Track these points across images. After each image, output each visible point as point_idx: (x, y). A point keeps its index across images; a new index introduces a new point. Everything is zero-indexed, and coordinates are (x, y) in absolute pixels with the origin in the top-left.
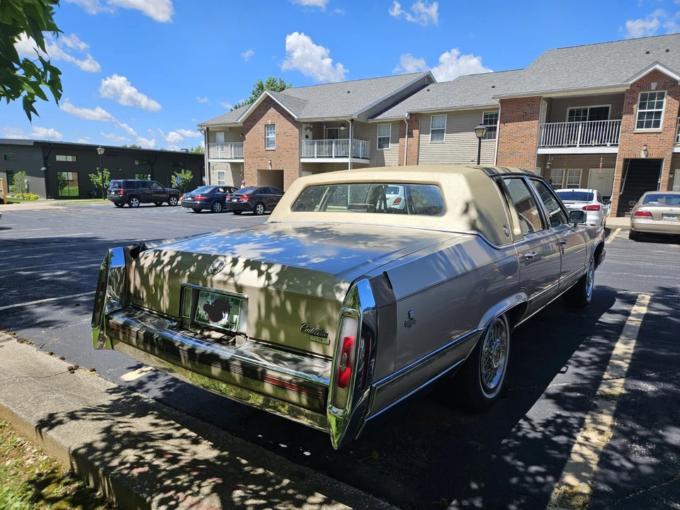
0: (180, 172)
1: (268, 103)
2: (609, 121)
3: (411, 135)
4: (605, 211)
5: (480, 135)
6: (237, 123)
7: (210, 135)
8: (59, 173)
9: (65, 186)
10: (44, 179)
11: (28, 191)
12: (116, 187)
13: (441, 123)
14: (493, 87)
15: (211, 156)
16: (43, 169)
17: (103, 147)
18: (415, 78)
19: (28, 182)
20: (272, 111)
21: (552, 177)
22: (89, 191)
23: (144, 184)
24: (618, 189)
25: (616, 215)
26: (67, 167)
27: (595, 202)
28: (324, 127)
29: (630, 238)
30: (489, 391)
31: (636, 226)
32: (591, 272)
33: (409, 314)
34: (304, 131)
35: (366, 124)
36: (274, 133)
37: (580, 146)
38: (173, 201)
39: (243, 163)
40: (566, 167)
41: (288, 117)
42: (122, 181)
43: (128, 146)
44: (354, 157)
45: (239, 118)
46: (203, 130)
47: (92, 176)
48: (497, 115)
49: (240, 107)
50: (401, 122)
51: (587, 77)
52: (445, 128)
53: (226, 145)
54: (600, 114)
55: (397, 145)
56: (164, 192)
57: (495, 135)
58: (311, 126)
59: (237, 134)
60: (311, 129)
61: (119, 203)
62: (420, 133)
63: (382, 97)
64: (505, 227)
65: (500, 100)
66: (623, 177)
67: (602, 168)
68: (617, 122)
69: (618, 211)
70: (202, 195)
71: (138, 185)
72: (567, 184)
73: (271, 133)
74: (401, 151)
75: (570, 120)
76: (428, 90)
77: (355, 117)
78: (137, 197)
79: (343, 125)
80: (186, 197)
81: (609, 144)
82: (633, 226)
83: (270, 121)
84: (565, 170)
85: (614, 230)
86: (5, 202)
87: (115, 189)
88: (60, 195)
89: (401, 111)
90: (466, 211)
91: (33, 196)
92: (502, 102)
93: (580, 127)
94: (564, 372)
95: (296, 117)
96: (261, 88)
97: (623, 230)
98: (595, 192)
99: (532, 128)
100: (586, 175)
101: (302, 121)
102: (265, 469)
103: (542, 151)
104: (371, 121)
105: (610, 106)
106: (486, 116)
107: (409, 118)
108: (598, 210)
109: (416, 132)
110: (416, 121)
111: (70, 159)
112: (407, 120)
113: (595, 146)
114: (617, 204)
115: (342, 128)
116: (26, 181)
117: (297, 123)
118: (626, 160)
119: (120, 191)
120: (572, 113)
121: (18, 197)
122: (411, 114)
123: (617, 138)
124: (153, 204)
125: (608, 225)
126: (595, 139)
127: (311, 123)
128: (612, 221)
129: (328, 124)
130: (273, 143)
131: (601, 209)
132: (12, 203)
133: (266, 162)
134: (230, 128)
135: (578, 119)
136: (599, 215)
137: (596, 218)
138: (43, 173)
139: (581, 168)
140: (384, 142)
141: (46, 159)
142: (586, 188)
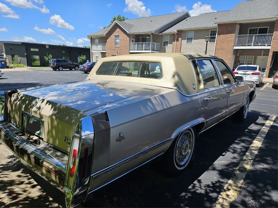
0: (81, 56)
1: (116, 26)
2: (267, 34)
3: (178, 40)
4: (262, 75)
5: (207, 40)
6: (103, 35)
7: (92, 40)
8: (32, 56)
9: (35, 61)
10: (26, 58)
11: (20, 63)
12: (53, 62)
13: (191, 35)
14: (216, 19)
15: (93, 49)
16: (26, 54)
17: (48, 45)
18: (181, 15)
19: (20, 59)
20: (118, 30)
21: (240, 59)
22: (44, 64)
23: (65, 61)
24: (269, 65)
25: (268, 77)
26: (35, 53)
27: (257, 71)
28: (140, 37)
29: (273, 87)
30: (180, 166)
31: (276, 82)
32: (247, 105)
33: (120, 134)
34: (131, 38)
35: (159, 35)
36: (119, 39)
37: (253, 45)
38: (77, 68)
39: (105, 53)
40: (247, 55)
41: (125, 32)
42: (55, 59)
43: (61, 45)
44: (152, 50)
45: (104, 33)
46: (89, 38)
47: (45, 57)
48: (216, 31)
49: (106, 28)
50: (174, 35)
51: (259, 14)
52: (193, 37)
53: (99, 45)
54: (263, 31)
55: (172, 45)
56: (73, 64)
57: (215, 40)
58: (135, 36)
59: (103, 40)
60: (134, 38)
61: (55, 69)
62: (182, 39)
63: (166, 23)
64: (193, 85)
65: (218, 25)
66: (272, 60)
67: (263, 55)
68: (271, 35)
69: (269, 75)
70: (88, 66)
71: (62, 61)
72: (247, 63)
73: (117, 39)
74: (173, 48)
75: (250, 33)
76: (187, 20)
77: (153, 32)
78: (62, 66)
79: (148, 36)
80: (81, 67)
81: (266, 45)
82: (274, 82)
83: (117, 34)
84: (246, 56)
85: (266, 84)
86: (9, 67)
87: (53, 63)
88: (33, 65)
89: (174, 30)
90: (174, 76)
91: (22, 65)
92: (219, 25)
93: (254, 37)
94: (223, 155)
95: (128, 32)
96: (115, 19)
97: (270, 84)
98: (258, 67)
99: (232, 37)
100: (255, 58)
101: (131, 34)
102: (59, 204)
103: (235, 48)
104: (160, 34)
105: (268, 27)
106: (211, 32)
107: (177, 33)
108: (259, 74)
109: (180, 39)
110: (180, 33)
111: (37, 50)
112: (176, 34)
113: (260, 45)
114: (268, 72)
115: (148, 37)
116: (19, 59)
117: (128, 35)
118: (274, 52)
119: (54, 64)
120: (251, 30)
121: (16, 65)
122: (178, 31)
123: (271, 42)
124: (69, 69)
125: (264, 82)
126: (261, 42)
127: (134, 35)
128: (265, 80)
129: (142, 35)
130: (118, 44)
131: (260, 74)
132: (12, 68)
133: (115, 52)
134: (101, 37)
135: (253, 33)
136: (259, 77)
137: (257, 78)
138: (26, 56)
139: (253, 55)
140: (166, 43)
141: (26, 50)
142: (255, 65)
